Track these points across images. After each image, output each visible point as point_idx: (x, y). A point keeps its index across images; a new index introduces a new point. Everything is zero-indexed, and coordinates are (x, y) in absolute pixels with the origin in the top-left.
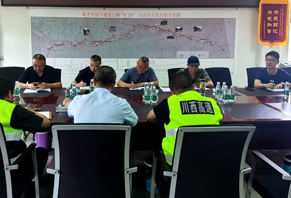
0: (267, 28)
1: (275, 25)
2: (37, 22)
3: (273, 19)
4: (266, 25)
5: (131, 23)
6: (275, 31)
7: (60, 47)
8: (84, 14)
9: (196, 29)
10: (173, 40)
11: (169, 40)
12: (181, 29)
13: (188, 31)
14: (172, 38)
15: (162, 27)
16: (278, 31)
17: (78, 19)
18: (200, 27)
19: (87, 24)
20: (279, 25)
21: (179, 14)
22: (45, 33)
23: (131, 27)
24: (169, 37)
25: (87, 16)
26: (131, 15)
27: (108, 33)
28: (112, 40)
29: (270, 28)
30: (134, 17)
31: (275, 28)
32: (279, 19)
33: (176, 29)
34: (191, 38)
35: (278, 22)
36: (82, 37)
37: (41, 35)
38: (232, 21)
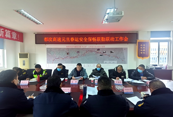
0: (140, 52)
2: (49, 50)
3: (143, 48)
4: (140, 50)
5: (85, 50)
7: (57, 59)
8: (67, 47)
9: (111, 52)
10: (102, 56)
11: (100, 56)
12: (105, 52)
13: (108, 53)
15: (98, 51)
16: (145, 53)
17: (64, 48)
18: (113, 51)
19: (68, 50)
20: (145, 50)
21: (104, 46)
22: (52, 54)
25: (68, 47)
26: (85, 47)
27: (76, 54)
28: (78, 56)
29: (142, 52)
31: (144, 51)
32: (145, 48)
33: (103, 52)
34: (109, 56)
35: (145, 49)
36: (66, 55)
37: (50, 55)
38: (126, 49)
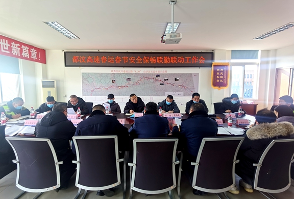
1: (221, 77)
2: (85, 75)
3: (220, 74)
4: (216, 77)
5: (139, 76)
6: (221, 81)
8: (112, 71)
10: (163, 86)
11: (161, 86)
12: (168, 79)
13: (171, 80)
14: (163, 84)
16: (223, 81)
17: (108, 74)
18: (179, 79)
19: (114, 76)
20: (223, 77)
21: (166, 71)
22: (90, 82)
23: (139, 79)
24: (160, 84)
26: (139, 71)
27: (126, 82)
28: (128, 86)
29: (218, 79)
30: (141, 72)
31: (221, 79)
33: (165, 80)
35: (223, 75)
36: (111, 84)
38: (197, 75)
